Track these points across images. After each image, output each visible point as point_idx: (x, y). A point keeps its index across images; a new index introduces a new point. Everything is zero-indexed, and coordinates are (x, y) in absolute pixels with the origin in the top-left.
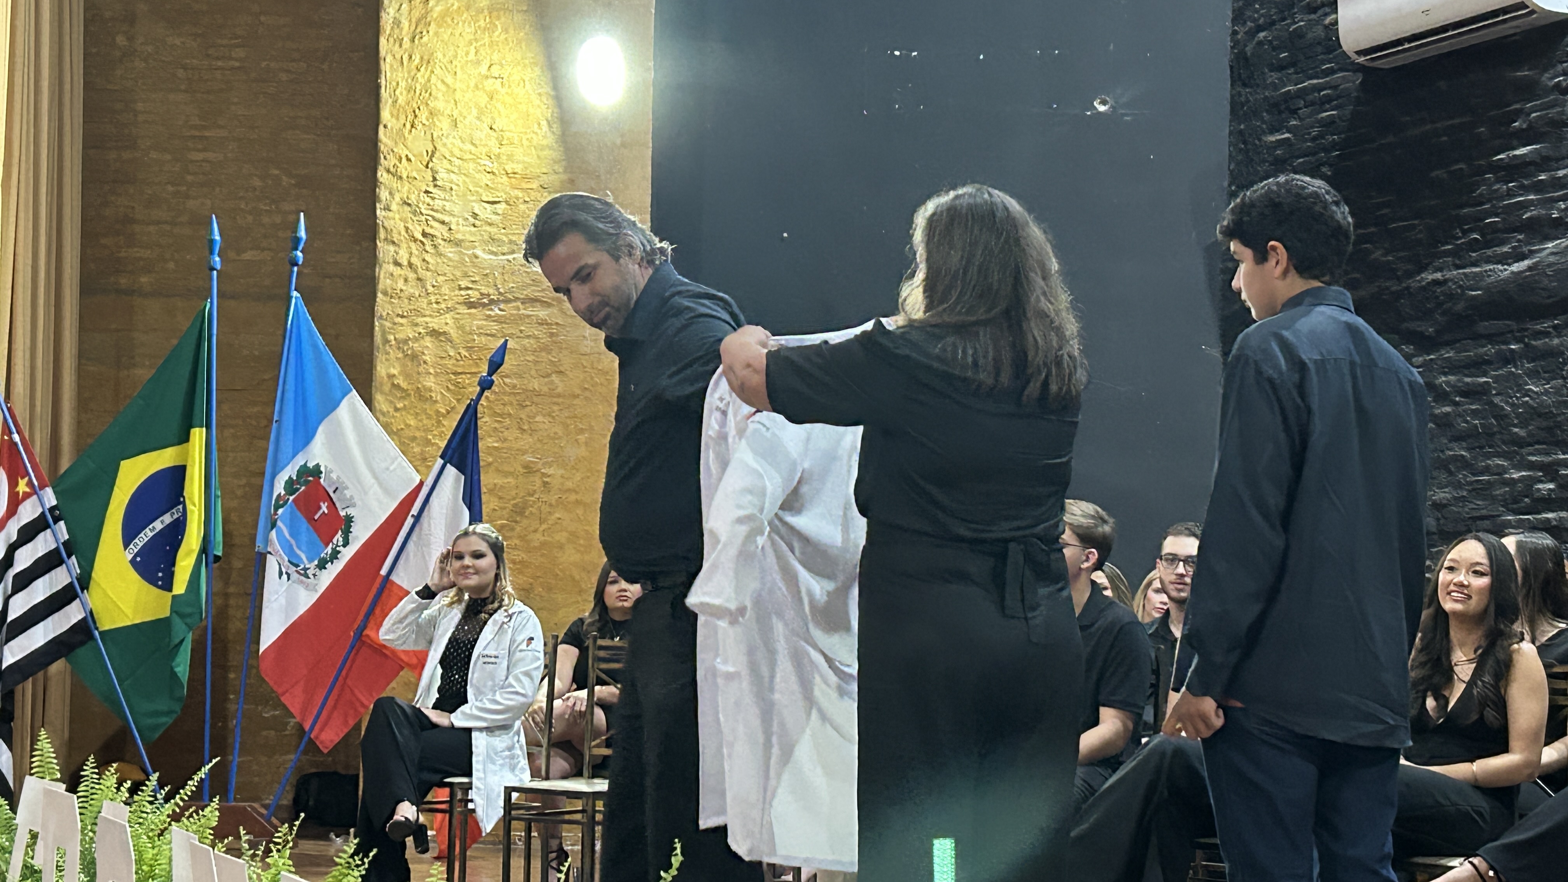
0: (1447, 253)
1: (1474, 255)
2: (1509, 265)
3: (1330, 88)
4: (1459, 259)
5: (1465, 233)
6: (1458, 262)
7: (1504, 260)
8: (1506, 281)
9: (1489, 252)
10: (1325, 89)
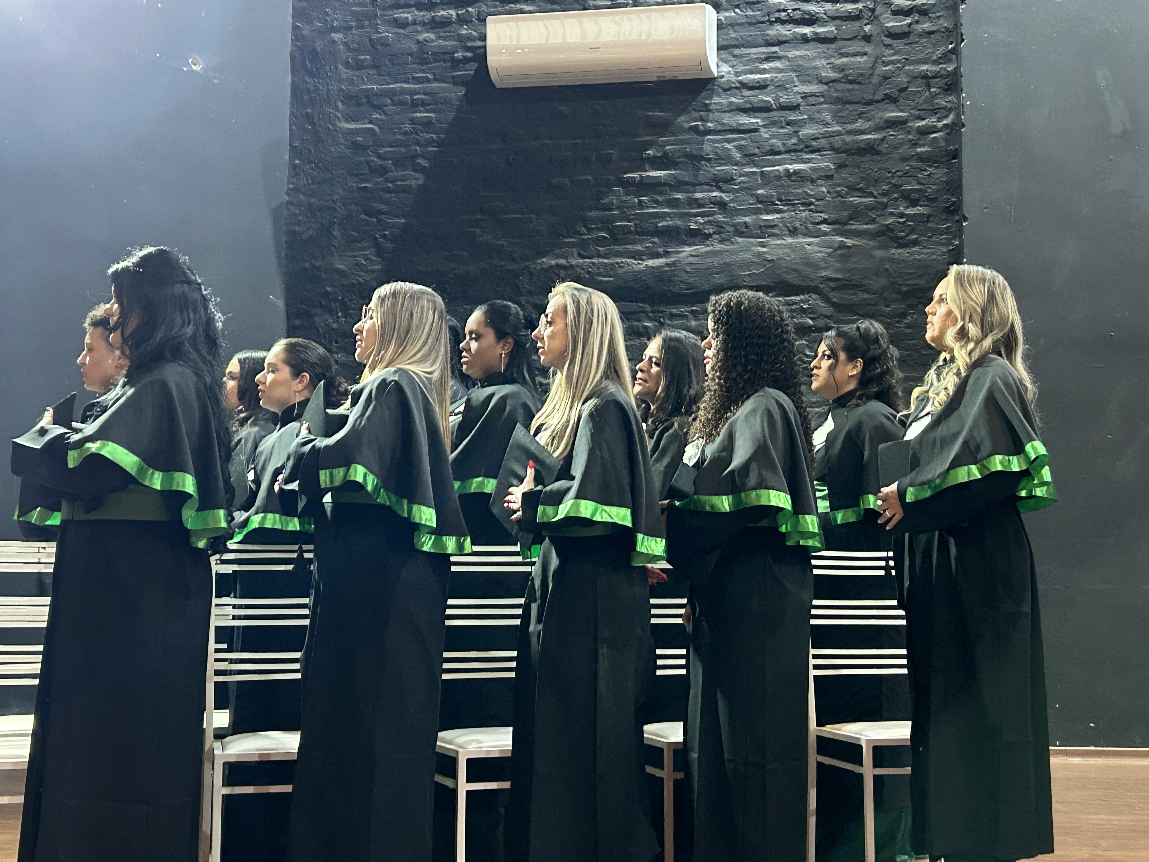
0: (569, 245)
1: (600, 249)
2: (642, 260)
3: (425, 94)
4: (584, 251)
5: (590, 230)
6: (582, 252)
7: (637, 256)
8: (639, 272)
9: (620, 248)
10: (419, 93)
